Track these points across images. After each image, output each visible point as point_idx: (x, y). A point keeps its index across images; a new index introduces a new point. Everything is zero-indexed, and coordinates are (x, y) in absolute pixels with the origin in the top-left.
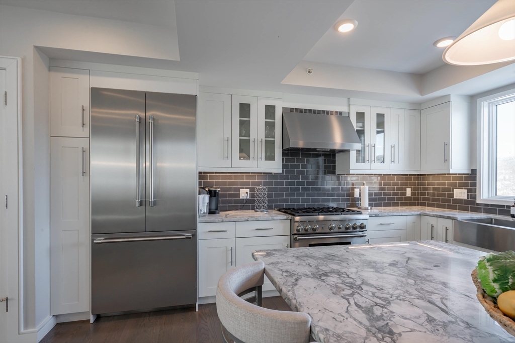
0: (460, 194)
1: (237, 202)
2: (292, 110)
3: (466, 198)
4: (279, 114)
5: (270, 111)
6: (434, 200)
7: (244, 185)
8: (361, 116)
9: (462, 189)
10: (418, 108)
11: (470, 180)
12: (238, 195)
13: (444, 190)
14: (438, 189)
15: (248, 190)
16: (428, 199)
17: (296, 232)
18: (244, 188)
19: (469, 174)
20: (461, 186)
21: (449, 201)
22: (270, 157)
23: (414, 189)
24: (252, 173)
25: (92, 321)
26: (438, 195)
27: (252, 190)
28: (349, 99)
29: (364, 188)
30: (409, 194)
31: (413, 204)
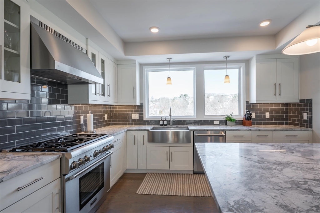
0: (135, 116)
3: (138, 118)
6: (120, 121)
9: (136, 113)
11: (140, 109)
13: (126, 114)
14: (122, 114)
16: (116, 121)
19: (139, 105)
21: (129, 120)
23: (108, 115)
26: (123, 117)
28: (87, 39)
29: (91, 115)
30: (106, 119)
31: (108, 125)
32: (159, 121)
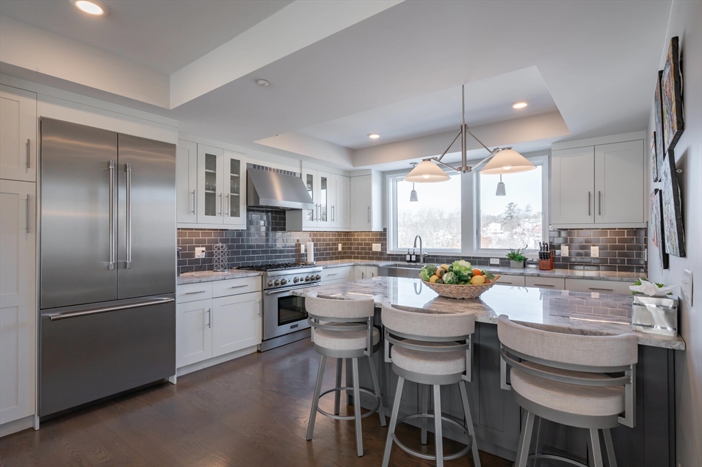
0: (376, 247)
1: (191, 262)
2: (255, 166)
3: (380, 250)
4: (243, 169)
5: (235, 165)
6: (358, 253)
7: (200, 243)
8: (310, 178)
9: (378, 243)
10: (348, 175)
11: (382, 236)
12: (193, 255)
13: (366, 244)
14: (361, 244)
15: (204, 249)
16: (354, 253)
17: (267, 287)
18: (199, 246)
20: (377, 241)
21: (369, 253)
22: (235, 213)
23: (344, 244)
24: (208, 229)
25: (37, 427)
26: (362, 249)
27: (208, 248)
28: (301, 161)
29: (310, 244)
30: (340, 249)
31: (343, 258)
32: (405, 255)
